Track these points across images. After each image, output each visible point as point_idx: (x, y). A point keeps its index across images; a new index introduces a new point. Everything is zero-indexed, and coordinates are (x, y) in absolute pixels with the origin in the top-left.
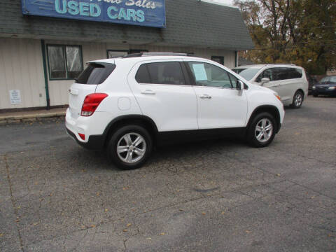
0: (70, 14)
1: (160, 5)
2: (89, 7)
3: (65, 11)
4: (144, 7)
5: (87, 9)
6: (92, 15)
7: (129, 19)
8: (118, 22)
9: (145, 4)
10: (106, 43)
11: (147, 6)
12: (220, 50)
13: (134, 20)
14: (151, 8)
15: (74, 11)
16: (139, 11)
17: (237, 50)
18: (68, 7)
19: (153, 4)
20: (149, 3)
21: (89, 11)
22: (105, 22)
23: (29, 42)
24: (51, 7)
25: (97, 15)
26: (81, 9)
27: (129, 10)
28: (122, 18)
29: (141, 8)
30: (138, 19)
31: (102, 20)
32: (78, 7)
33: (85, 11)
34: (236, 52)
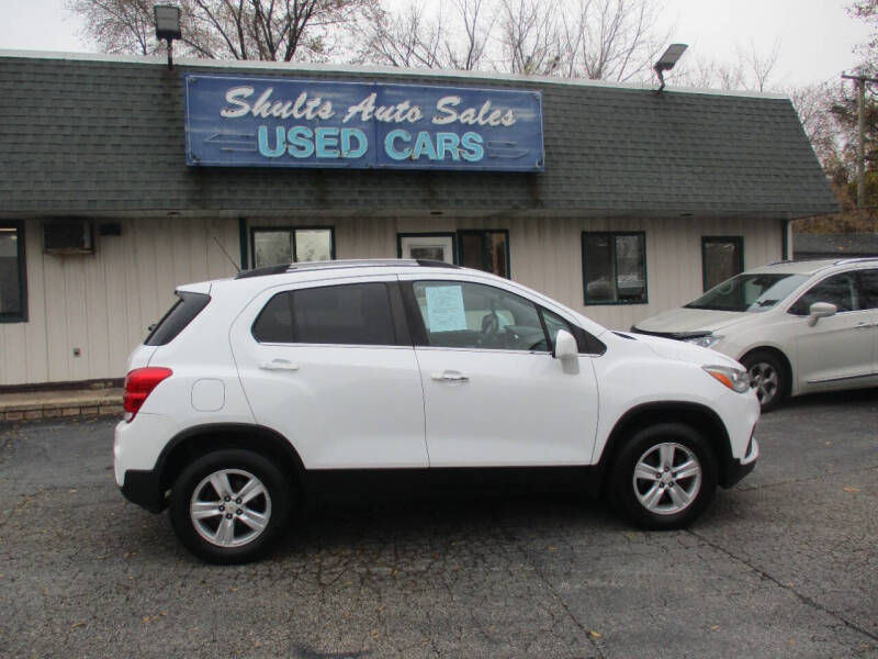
0: (293, 158)
1: (528, 115)
2: (338, 137)
3: (280, 151)
4: (482, 123)
5: (334, 142)
6: (345, 155)
7: (441, 157)
8: (413, 166)
9: (486, 116)
10: (395, 218)
11: (491, 120)
12: (725, 219)
13: (456, 157)
14: (501, 125)
15: (302, 148)
16: (470, 135)
17: (790, 216)
18: (287, 142)
19: (510, 114)
20: (497, 113)
21: (339, 147)
22: (380, 170)
23: (211, 226)
24: (248, 146)
25: (357, 154)
26: (320, 144)
27: (441, 136)
28: (424, 157)
29: (475, 128)
30: (466, 156)
31: (373, 164)
32: (313, 140)
33: (327, 147)
34: (783, 224)
